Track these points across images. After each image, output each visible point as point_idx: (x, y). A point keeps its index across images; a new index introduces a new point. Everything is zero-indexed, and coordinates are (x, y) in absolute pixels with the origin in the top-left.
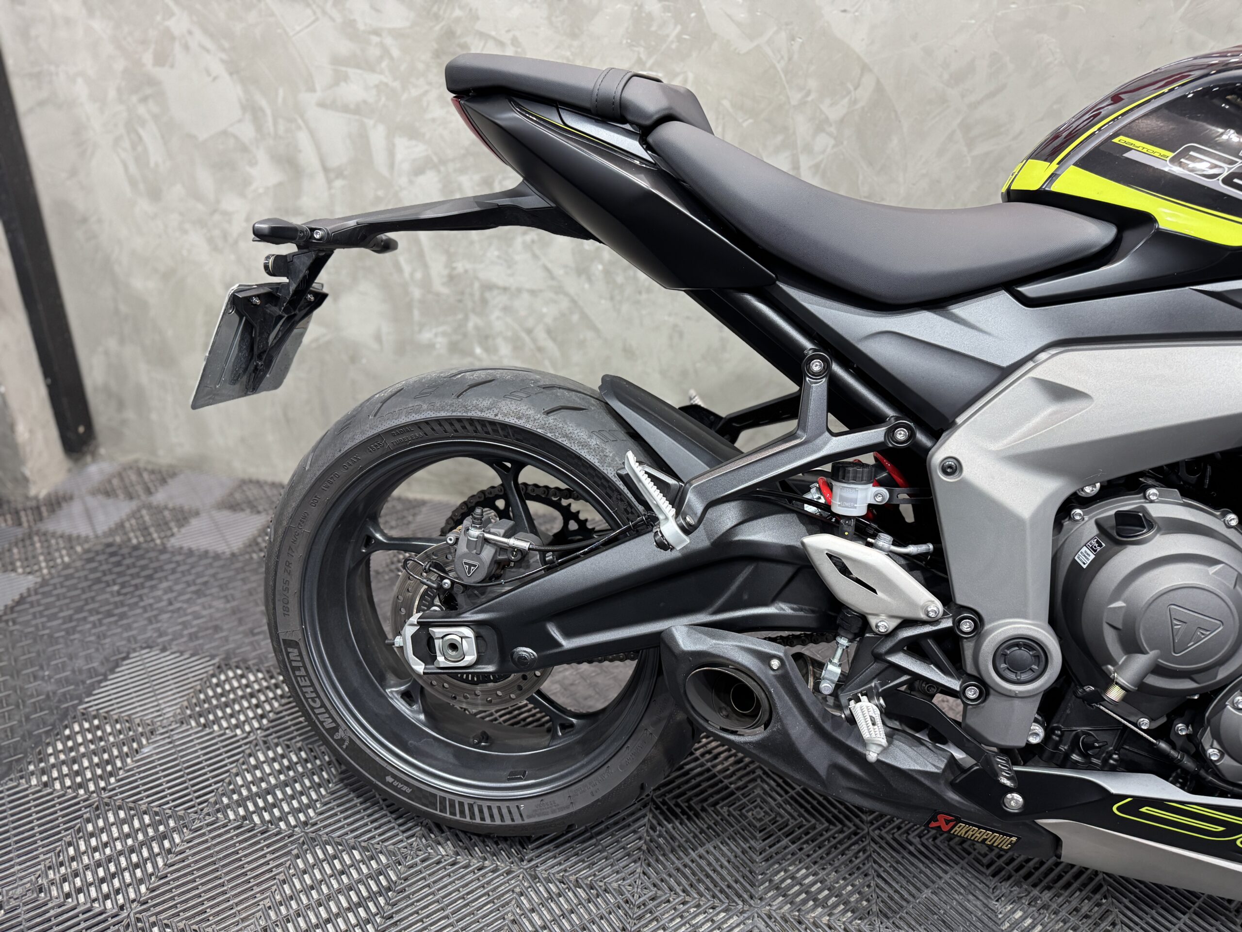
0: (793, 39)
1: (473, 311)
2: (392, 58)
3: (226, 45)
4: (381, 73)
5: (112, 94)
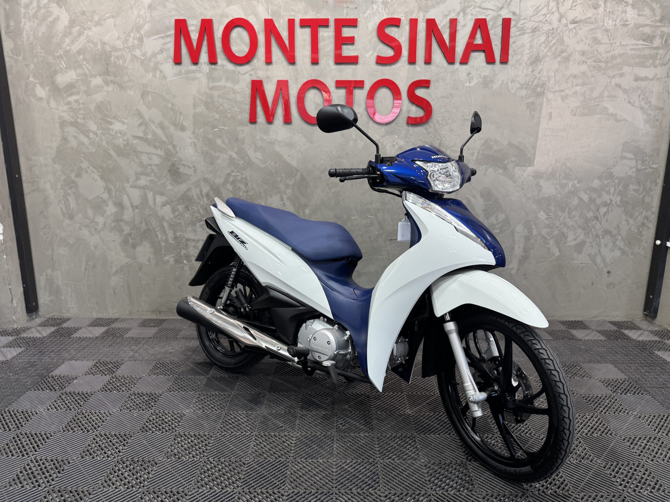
0: (276, 163)
1: (183, 248)
2: (155, 172)
3: (100, 170)
4: (151, 176)
5: (59, 186)
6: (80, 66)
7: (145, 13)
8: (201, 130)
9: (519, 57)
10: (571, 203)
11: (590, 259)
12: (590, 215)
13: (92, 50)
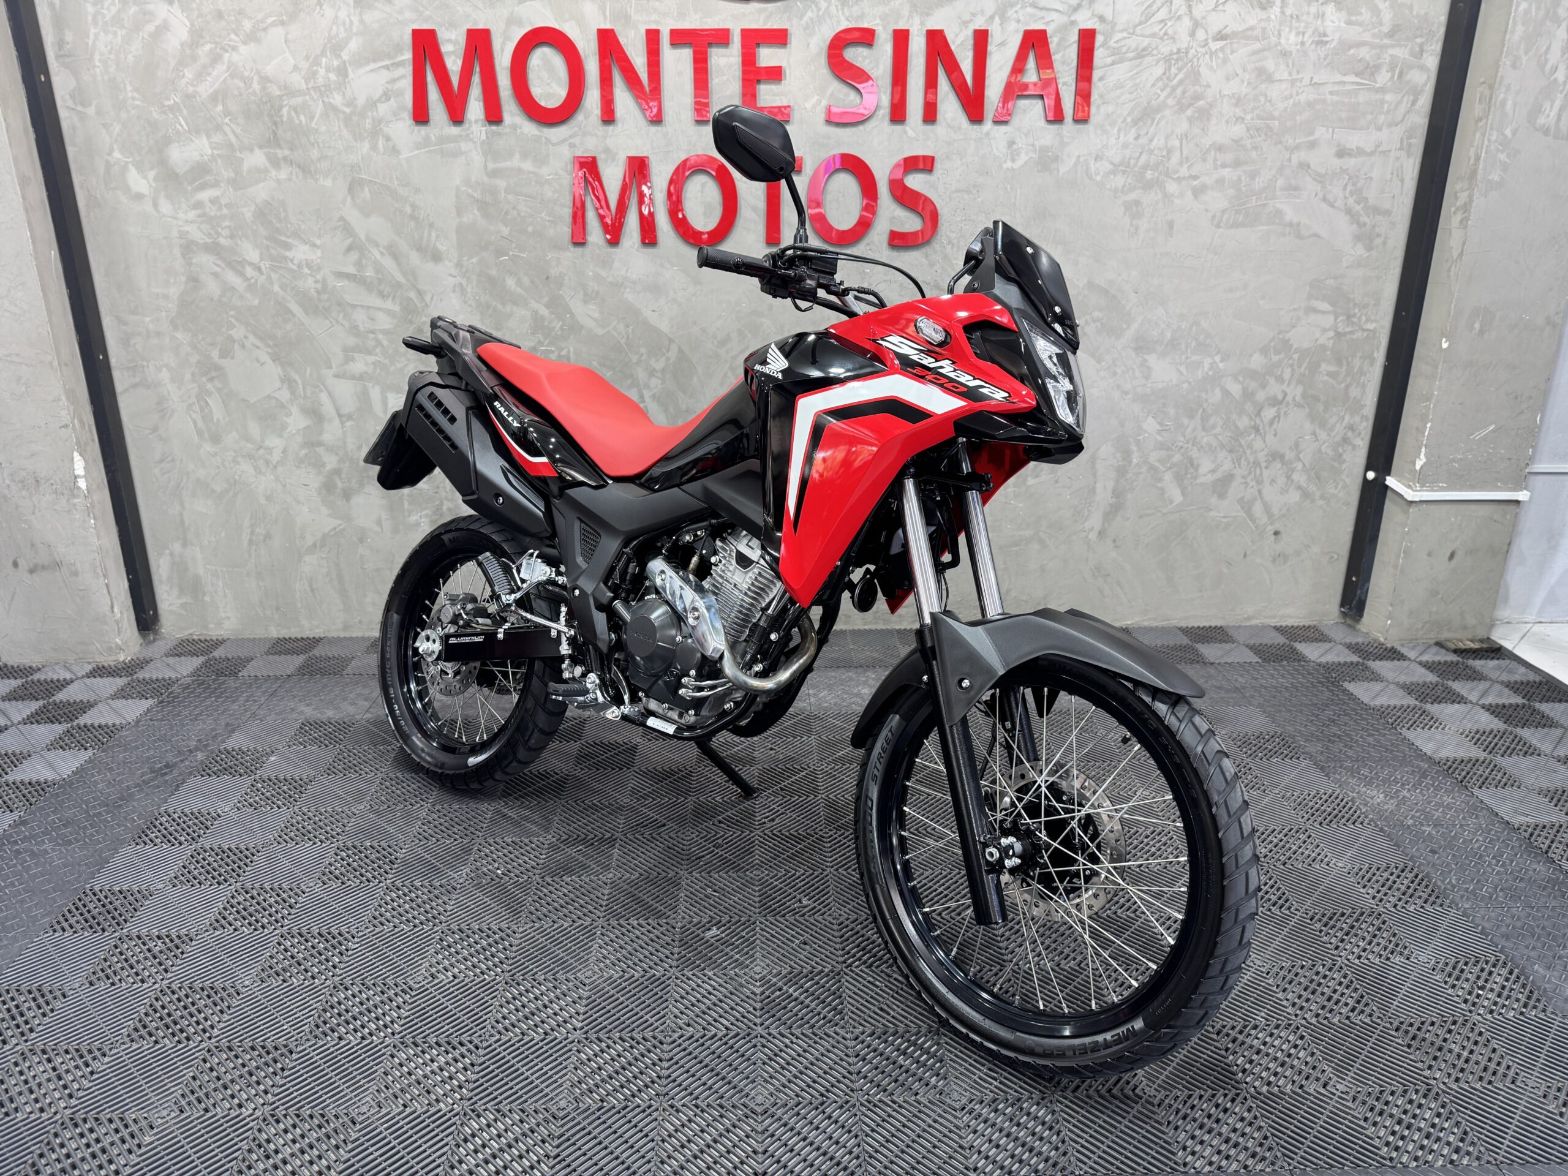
0: (628, 326)
1: (446, 498)
2: (383, 346)
3: (271, 343)
4: (376, 355)
5: (188, 377)
6: (218, 128)
7: (349, 16)
8: (474, 260)
9: (1110, 108)
10: (1206, 400)
11: (1242, 508)
12: (1244, 422)
13: (241, 95)
